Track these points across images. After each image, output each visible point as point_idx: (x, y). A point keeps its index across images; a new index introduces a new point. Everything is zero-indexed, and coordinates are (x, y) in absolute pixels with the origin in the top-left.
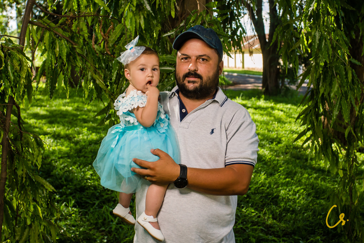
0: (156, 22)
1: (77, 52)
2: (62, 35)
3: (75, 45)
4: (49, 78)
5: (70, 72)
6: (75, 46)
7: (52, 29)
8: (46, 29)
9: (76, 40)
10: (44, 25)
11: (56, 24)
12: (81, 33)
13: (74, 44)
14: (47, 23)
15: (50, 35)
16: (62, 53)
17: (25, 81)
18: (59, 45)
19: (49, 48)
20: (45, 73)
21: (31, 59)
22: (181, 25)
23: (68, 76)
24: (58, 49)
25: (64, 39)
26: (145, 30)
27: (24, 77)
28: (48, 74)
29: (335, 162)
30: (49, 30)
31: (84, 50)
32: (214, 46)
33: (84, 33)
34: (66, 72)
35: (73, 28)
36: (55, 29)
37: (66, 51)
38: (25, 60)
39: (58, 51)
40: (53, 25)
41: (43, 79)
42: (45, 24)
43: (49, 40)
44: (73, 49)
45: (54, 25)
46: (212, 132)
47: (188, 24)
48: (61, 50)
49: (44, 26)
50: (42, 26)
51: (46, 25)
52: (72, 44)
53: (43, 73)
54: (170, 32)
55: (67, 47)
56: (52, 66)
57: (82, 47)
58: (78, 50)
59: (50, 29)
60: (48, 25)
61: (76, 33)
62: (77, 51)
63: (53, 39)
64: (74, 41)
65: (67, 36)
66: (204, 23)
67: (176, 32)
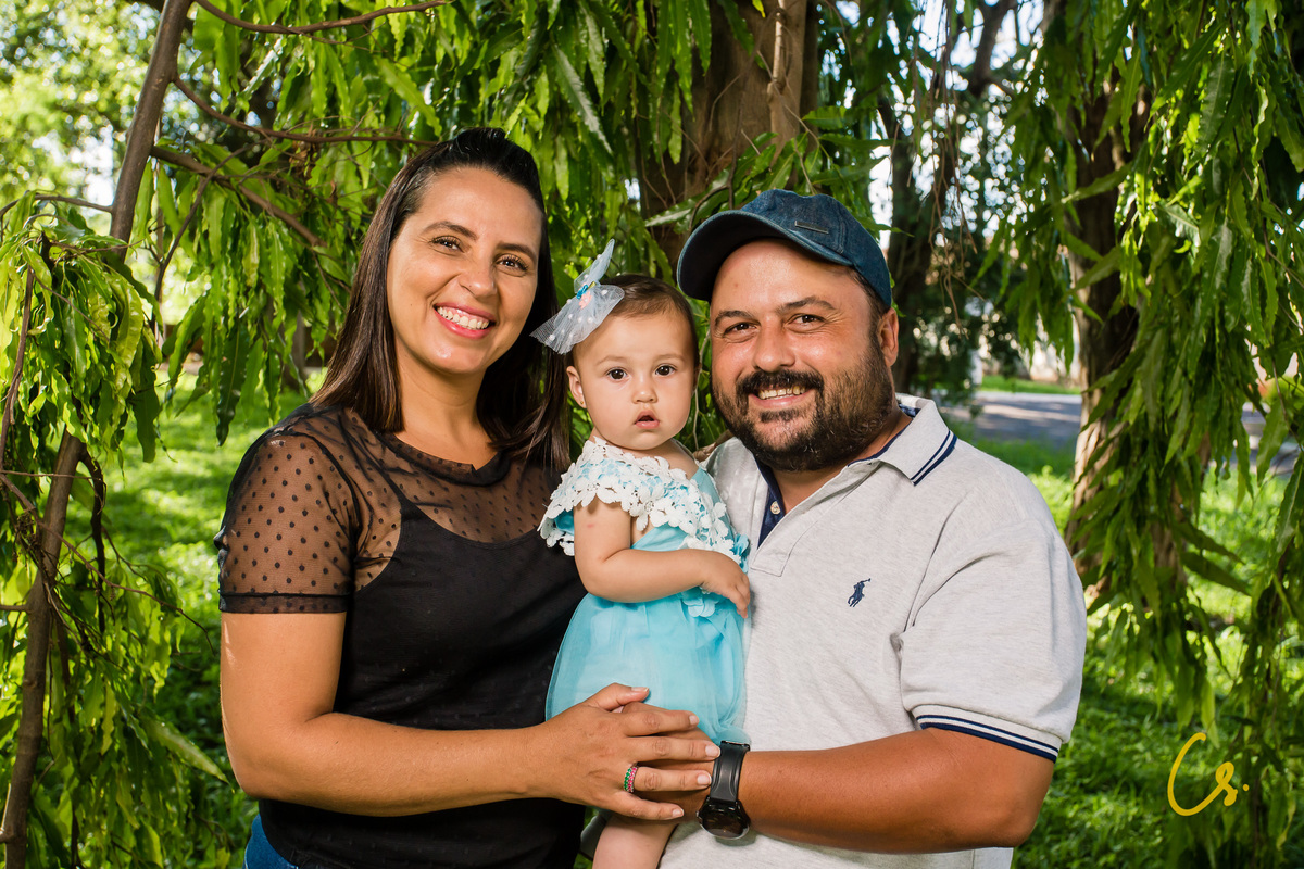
0: (612, 175)
1: (324, 271)
2: (273, 206)
3: (319, 244)
4: (215, 364)
5: (290, 343)
6: (316, 249)
7: (234, 183)
8: (214, 179)
9: (322, 228)
10: (206, 164)
11: (250, 166)
12: (340, 203)
13: (313, 239)
14: (217, 161)
15: (228, 203)
16: (270, 273)
17: (130, 382)
18: (260, 243)
19: (223, 252)
20: (202, 343)
21: (151, 289)
22: (717, 185)
23: (280, 356)
24: (254, 258)
25: (280, 222)
26: (570, 202)
27: (129, 363)
28: (213, 345)
29: (1192, 684)
30: (223, 183)
31: (351, 265)
32: (843, 256)
33: (350, 205)
34: (277, 341)
35: (313, 182)
36: (245, 184)
37: (284, 265)
38: (134, 297)
39: (253, 265)
40: (239, 167)
41: (193, 364)
42: (208, 161)
43: (224, 222)
44: (307, 259)
45: (244, 166)
46: (858, 595)
47: (741, 184)
48: (264, 262)
49: (205, 170)
50: (202, 169)
51: (214, 165)
52: (306, 241)
53: (193, 345)
54: (674, 211)
55: (287, 250)
56: (227, 317)
57: (344, 255)
58: (328, 266)
59: (229, 181)
60: (221, 165)
61: (322, 201)
62: (326, 267)
63: (238, 217)
64: (314, 231)
65: (291, 210)
66: (802, 181)
67: (695, 210)
